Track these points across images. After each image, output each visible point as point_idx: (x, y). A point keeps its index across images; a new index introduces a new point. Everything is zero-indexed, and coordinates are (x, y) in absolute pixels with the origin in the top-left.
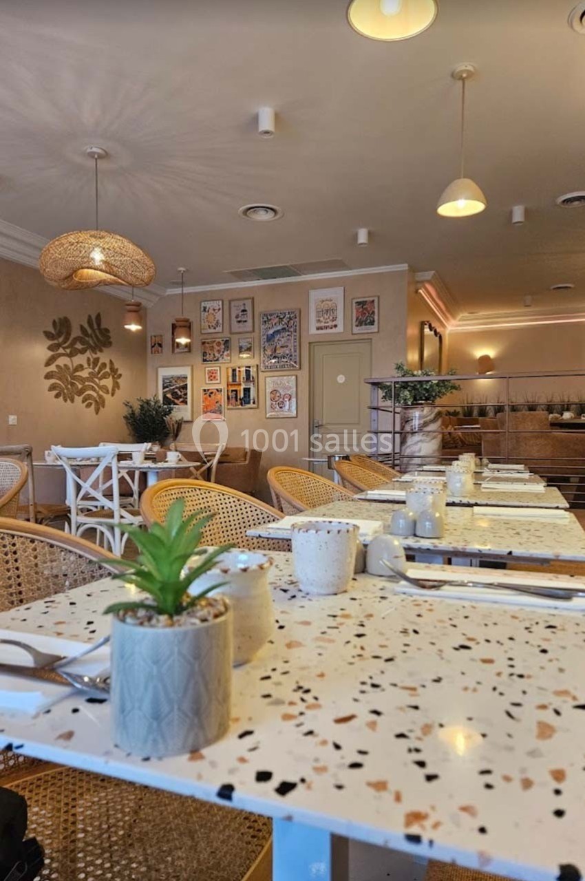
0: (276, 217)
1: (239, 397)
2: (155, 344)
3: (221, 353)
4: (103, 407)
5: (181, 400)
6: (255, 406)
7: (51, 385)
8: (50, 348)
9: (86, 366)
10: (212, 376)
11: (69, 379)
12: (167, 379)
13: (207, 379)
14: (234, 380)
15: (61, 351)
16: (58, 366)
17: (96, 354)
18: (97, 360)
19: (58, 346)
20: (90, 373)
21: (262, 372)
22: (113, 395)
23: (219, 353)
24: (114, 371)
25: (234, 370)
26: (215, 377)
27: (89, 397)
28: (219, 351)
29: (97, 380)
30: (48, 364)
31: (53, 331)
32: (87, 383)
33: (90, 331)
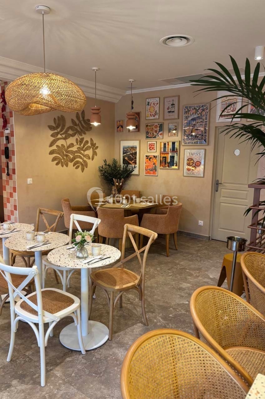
0: (189, 44)
1: (167, 162)
2: (119, 126)
3: (158, 132)
4: (87, 167)
5: (133, 161)
6: (177, 167)
7: (54, 158)
8: (52, 136)
9: (75, 143)
10: (151, 147)
11: (65, 153)
12: (126, 148)
13: (148, 149)
14: (165, 150)
15: (59, 136)
16: (57, 146)
17: (82, 136)
18: (82, 139)
19: (57, 133)
20: (78, 148)
21: (183, 146)
22: (92, 160)
23: (156, 133)
24: (93, 145)
25: (165, 144)
26: (153, 148)
27: (78, 162)
28: (156, 131)
29: (82, 152)
30: (51, 145)
31: (54, 125)
32: (76, 154)
33: (77, 122)
